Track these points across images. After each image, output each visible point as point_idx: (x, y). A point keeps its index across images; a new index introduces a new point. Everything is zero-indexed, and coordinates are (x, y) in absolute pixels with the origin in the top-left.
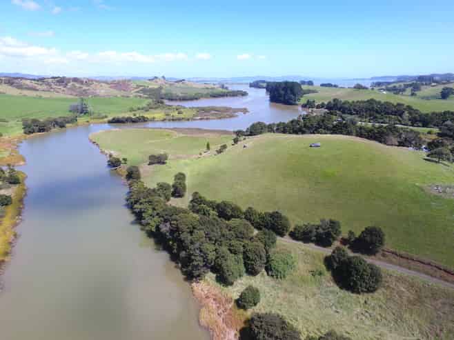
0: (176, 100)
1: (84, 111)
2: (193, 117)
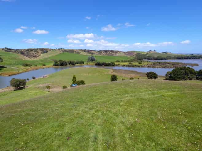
1: (92, 59)
2: (145, 65)
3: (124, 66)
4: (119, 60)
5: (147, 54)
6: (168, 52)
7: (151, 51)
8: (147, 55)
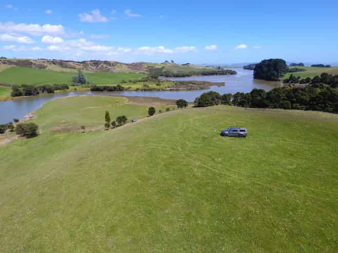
0: (171, 76)
1: (81, 81)
2: (166, 88)
3: (137, 90)
4: (126, 80)
5: (163, 68)
6: (190, 63)
7: (167, 61)
8: (164, 70)
